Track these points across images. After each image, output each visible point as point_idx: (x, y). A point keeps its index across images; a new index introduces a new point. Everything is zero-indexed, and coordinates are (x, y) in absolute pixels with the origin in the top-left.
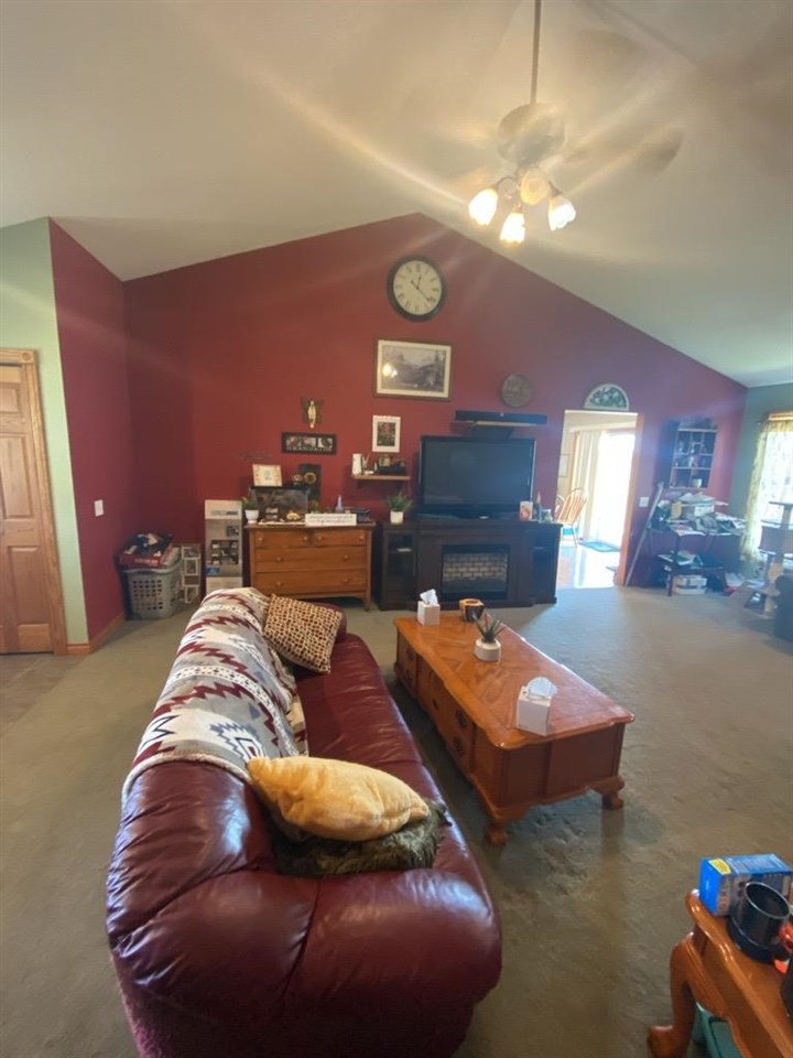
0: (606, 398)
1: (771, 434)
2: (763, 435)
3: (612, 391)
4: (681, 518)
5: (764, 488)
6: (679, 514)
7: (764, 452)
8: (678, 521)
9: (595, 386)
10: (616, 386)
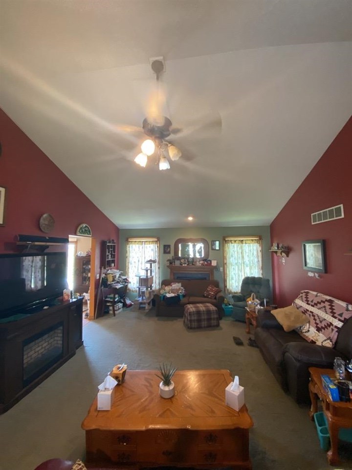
0: (84, 230)
1: (131, 246)
2: (128, 246)
3: (86, 227)
4: (113, 281)
5: (131, 264)
6: (112, 280)
7: (129, 252)
8: (113, 282)
9: (80, 225)
10: (87, 225)
